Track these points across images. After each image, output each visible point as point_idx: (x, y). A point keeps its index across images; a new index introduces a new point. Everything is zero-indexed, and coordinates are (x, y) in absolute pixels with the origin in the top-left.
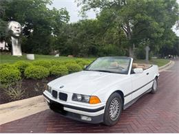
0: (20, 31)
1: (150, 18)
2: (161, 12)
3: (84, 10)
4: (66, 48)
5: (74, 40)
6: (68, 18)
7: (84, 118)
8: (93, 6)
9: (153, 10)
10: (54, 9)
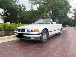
0: (4, 13)
1: (59, 9)
2: (63, 6)
3: (32, 5)
4: (24, 21)
5: (28, 18)
6: (25, 9)
7: (32, 38)
8: (36, 4)
9: (60, 6)
10: (19, 4)
